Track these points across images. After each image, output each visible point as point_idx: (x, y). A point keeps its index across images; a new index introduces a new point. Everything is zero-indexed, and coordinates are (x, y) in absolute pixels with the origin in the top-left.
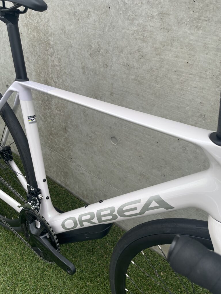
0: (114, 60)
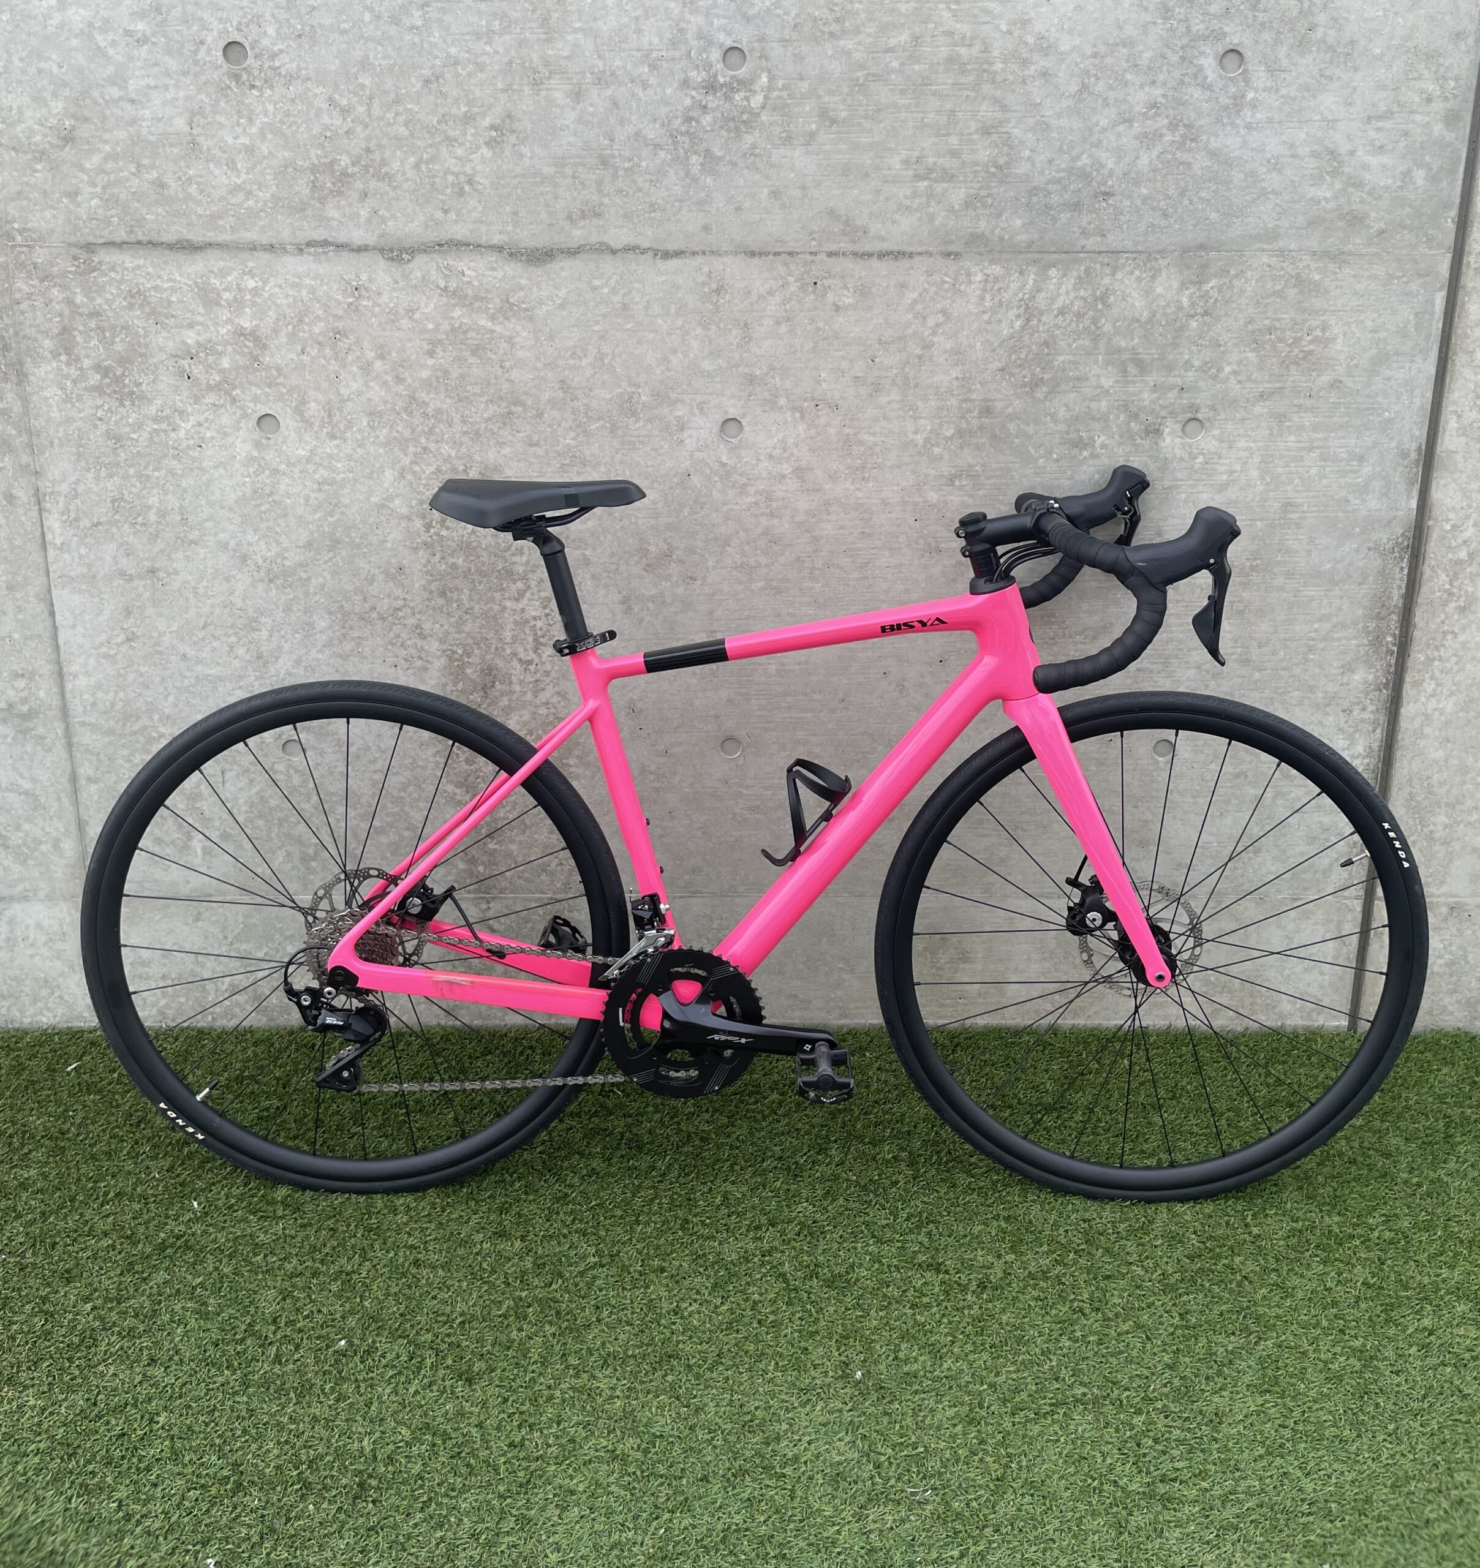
0: (710, 564)
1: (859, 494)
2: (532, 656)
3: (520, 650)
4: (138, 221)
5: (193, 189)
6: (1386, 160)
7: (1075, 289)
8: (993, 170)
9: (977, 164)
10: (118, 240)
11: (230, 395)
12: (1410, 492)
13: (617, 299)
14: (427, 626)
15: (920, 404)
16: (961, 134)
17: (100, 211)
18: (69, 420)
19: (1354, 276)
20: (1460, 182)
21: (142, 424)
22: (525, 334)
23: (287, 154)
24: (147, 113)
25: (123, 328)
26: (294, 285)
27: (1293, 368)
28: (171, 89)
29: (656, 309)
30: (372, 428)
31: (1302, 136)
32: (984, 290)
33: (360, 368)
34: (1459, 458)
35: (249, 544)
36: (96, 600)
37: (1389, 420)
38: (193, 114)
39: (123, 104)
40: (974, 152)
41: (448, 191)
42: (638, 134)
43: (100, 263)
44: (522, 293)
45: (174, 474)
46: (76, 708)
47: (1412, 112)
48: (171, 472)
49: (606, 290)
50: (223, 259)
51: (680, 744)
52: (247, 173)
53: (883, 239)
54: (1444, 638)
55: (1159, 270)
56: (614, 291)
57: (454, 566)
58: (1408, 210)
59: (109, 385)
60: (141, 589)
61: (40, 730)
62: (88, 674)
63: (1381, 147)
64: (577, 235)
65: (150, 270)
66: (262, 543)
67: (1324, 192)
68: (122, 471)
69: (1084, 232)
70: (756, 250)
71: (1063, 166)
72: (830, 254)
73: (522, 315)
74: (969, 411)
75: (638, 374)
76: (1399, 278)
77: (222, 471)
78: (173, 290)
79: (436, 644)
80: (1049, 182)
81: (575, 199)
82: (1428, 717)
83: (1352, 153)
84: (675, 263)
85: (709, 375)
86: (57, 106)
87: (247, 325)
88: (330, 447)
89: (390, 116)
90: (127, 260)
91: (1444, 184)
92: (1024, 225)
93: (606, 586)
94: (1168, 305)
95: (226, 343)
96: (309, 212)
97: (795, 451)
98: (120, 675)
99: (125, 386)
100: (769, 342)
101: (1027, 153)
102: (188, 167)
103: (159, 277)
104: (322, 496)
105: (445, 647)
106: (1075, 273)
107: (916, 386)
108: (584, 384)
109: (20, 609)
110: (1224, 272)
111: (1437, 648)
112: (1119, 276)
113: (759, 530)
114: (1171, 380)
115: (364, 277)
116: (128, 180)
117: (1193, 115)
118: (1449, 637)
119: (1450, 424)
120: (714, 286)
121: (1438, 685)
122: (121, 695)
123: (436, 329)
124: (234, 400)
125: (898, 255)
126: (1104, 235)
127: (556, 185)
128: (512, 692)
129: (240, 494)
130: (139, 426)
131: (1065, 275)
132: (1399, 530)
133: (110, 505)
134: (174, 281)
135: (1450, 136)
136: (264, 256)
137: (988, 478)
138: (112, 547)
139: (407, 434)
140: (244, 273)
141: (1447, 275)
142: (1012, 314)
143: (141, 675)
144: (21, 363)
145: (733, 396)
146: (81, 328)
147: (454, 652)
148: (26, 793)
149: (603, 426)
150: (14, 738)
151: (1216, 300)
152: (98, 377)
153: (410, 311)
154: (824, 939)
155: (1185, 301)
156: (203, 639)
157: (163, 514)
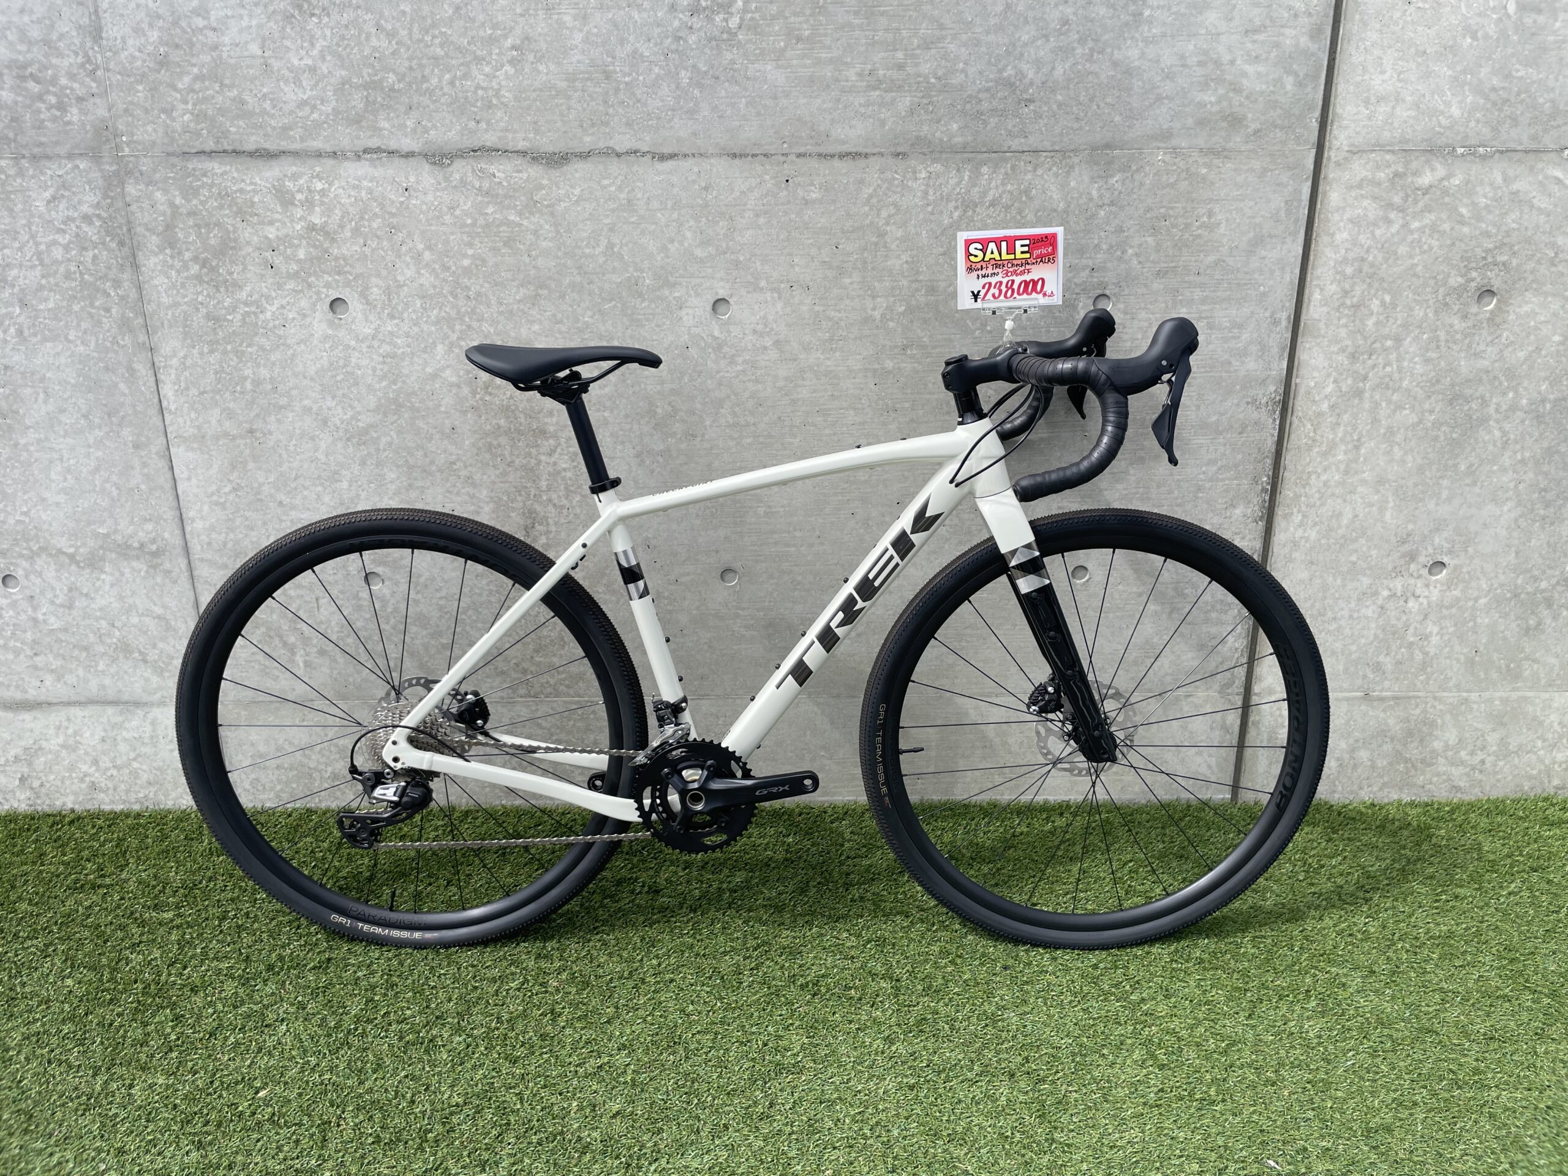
1: (829, 363)
2: (564, 502)
3: (554, 496)
4: (222, 133)
5: (267, 105)
6: (1261, 68)
7: (1003, 184)
8: (933, 80)
9: (919, 76)
10: (208, 149)
11: (307, 282)
12: (1282, 355)
13: (622, 196)
14: (477, 477)
15: (876, 284)
16: (906, 50)
17: (192, 125)
18: (176, 305)
19: (1235, 170)
20: (1322, 87)
21: (236, 307)
22: (547, 227)
23: (343, 73)
24: (226, 40)
25: (215, 225)
26: (355, 187)
27: (1185, 250)
28: (246, 18)
29: (655, 204)
30: (425, 309)
31: (1191, 47)
32: (928, 185)
33: (412, 258)
34: (1322, 325)
35: (329, 409)
36: (206, 456)
37: (1264, 294)
38: (264, 40)
39: (206, 31)
40: (917, 65)
41: (479, 104)
42: (635, 52)
43: (194, 169)
44: (544, 192)
45: (264, 350)
46: (195, 546)
47: (1282, 26)
48: (262, 348)
49: (613, 189)
50: (295, 165)
51: (688, 574)
52: (311, 90)
53: (843, 142)
54: (1309, 477)
55: (1072, 167)
56: (620, 189)
57: (499, 427)
58: (1279, 111)
59: (207, 274)
60: (242, 447)
61: (167, 566)
62: (202, 518)
63: (1256, 57)
64: (588, 141)
65: (235, 175)
66: (339, 408)
67: (1209, 97)
68: (221, 348)
69: (1010, 134)
70: (738, 152)
71: (991, 76)
72: (799, 155)
73: (545, 210)
74: (917, 290)
75: (642, 261)
76: (1271, 170)
77: (303, 347)
78: (255, 191)
79: (485, 492)
80: (980, 91)
81: (584, 110)
82: (1295, 544)
83: (1232, 62)
84: (669, 165)
85: (702, 261)
86: (154, 35)
87: (317, 221)
88: (390, 326)
89: (428, 38)
90: (216, 166)
91: (1309, 89)
92: (960, 128)
93: (623, 443)
94: (1080, 197)
95: (301, 237)
96: (364, 123)
97: (774, 326)
98: (230, 519)
99: (220, 274)
100: (750, 232)
101: (961, 65)
102: (262, 85)
103: (243, 181)
104: (386, 368)
105: (493, 494)
106: (1003, 170)
107: (873, 269)
108: (598, 270)
109: (145, 465)
110: (1125, 168)
111: (1304, 487)
112: (1040, 172)
113: (747, 394)
114: (1084, 262)
115: (412, 179)
116: (213, 97)
117: (1099, 30)
118: (1314, 477)
119: (1315, 297)
120: (703, 184)
121: (1304, 516)
122: (231, 536)
123: (474, 224)
124: (310, 286)
125: (855, 156)
126: (1026, 137)
127: (569, 98)
128: (548, 532)
129: (318, 366)
130: (233, 309)
131: (995, 172)
132: (1273, 389)
133: (213, 376)
134: (256, 184)
135: (1313, 47)
136: (330, 162)
137: (934, 347)
138: (217, 411)
139: (453, 313)
140: (313, 177)
141: (1312, 167)
142: (952, 204)
143: (247, 519)
144: (134, 256)
145: (722, 279)
146: (181, 226)
147: (500, 499)
148: (159, 617)
149: (615, 306)
150: (147, 572)
151: (1120, 193)
152: (197, 267)
153: (452, 208)
154: (808, 732)
155: (1094, 193)
156: (296, 489)
157: (257, 383)
